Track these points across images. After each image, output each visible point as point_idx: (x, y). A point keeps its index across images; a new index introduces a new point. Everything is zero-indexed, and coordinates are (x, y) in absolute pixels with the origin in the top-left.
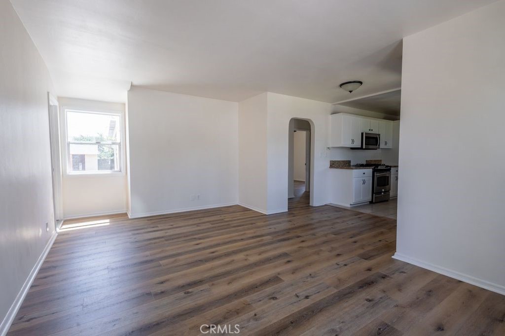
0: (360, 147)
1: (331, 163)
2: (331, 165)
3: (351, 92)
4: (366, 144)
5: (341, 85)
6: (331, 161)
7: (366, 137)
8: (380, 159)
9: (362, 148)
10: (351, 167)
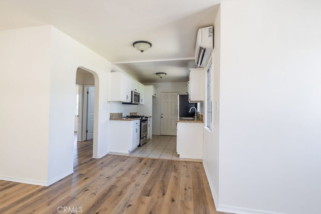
0: (130, 102)
1: (110, 115)
2: (110, 117)
3: (142, 51)
4: (134, 101)
5: (134, 43)
6: (110, 113)
7: (134, 94)
8: (136, 112)
9: (131, 103)
10: (123, 118)
